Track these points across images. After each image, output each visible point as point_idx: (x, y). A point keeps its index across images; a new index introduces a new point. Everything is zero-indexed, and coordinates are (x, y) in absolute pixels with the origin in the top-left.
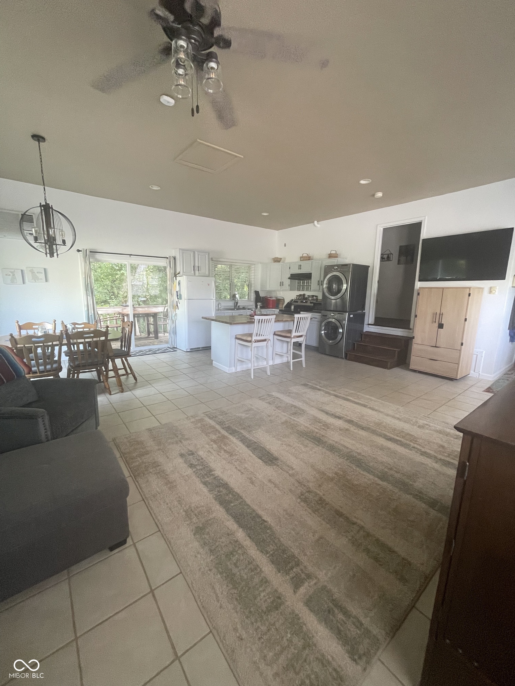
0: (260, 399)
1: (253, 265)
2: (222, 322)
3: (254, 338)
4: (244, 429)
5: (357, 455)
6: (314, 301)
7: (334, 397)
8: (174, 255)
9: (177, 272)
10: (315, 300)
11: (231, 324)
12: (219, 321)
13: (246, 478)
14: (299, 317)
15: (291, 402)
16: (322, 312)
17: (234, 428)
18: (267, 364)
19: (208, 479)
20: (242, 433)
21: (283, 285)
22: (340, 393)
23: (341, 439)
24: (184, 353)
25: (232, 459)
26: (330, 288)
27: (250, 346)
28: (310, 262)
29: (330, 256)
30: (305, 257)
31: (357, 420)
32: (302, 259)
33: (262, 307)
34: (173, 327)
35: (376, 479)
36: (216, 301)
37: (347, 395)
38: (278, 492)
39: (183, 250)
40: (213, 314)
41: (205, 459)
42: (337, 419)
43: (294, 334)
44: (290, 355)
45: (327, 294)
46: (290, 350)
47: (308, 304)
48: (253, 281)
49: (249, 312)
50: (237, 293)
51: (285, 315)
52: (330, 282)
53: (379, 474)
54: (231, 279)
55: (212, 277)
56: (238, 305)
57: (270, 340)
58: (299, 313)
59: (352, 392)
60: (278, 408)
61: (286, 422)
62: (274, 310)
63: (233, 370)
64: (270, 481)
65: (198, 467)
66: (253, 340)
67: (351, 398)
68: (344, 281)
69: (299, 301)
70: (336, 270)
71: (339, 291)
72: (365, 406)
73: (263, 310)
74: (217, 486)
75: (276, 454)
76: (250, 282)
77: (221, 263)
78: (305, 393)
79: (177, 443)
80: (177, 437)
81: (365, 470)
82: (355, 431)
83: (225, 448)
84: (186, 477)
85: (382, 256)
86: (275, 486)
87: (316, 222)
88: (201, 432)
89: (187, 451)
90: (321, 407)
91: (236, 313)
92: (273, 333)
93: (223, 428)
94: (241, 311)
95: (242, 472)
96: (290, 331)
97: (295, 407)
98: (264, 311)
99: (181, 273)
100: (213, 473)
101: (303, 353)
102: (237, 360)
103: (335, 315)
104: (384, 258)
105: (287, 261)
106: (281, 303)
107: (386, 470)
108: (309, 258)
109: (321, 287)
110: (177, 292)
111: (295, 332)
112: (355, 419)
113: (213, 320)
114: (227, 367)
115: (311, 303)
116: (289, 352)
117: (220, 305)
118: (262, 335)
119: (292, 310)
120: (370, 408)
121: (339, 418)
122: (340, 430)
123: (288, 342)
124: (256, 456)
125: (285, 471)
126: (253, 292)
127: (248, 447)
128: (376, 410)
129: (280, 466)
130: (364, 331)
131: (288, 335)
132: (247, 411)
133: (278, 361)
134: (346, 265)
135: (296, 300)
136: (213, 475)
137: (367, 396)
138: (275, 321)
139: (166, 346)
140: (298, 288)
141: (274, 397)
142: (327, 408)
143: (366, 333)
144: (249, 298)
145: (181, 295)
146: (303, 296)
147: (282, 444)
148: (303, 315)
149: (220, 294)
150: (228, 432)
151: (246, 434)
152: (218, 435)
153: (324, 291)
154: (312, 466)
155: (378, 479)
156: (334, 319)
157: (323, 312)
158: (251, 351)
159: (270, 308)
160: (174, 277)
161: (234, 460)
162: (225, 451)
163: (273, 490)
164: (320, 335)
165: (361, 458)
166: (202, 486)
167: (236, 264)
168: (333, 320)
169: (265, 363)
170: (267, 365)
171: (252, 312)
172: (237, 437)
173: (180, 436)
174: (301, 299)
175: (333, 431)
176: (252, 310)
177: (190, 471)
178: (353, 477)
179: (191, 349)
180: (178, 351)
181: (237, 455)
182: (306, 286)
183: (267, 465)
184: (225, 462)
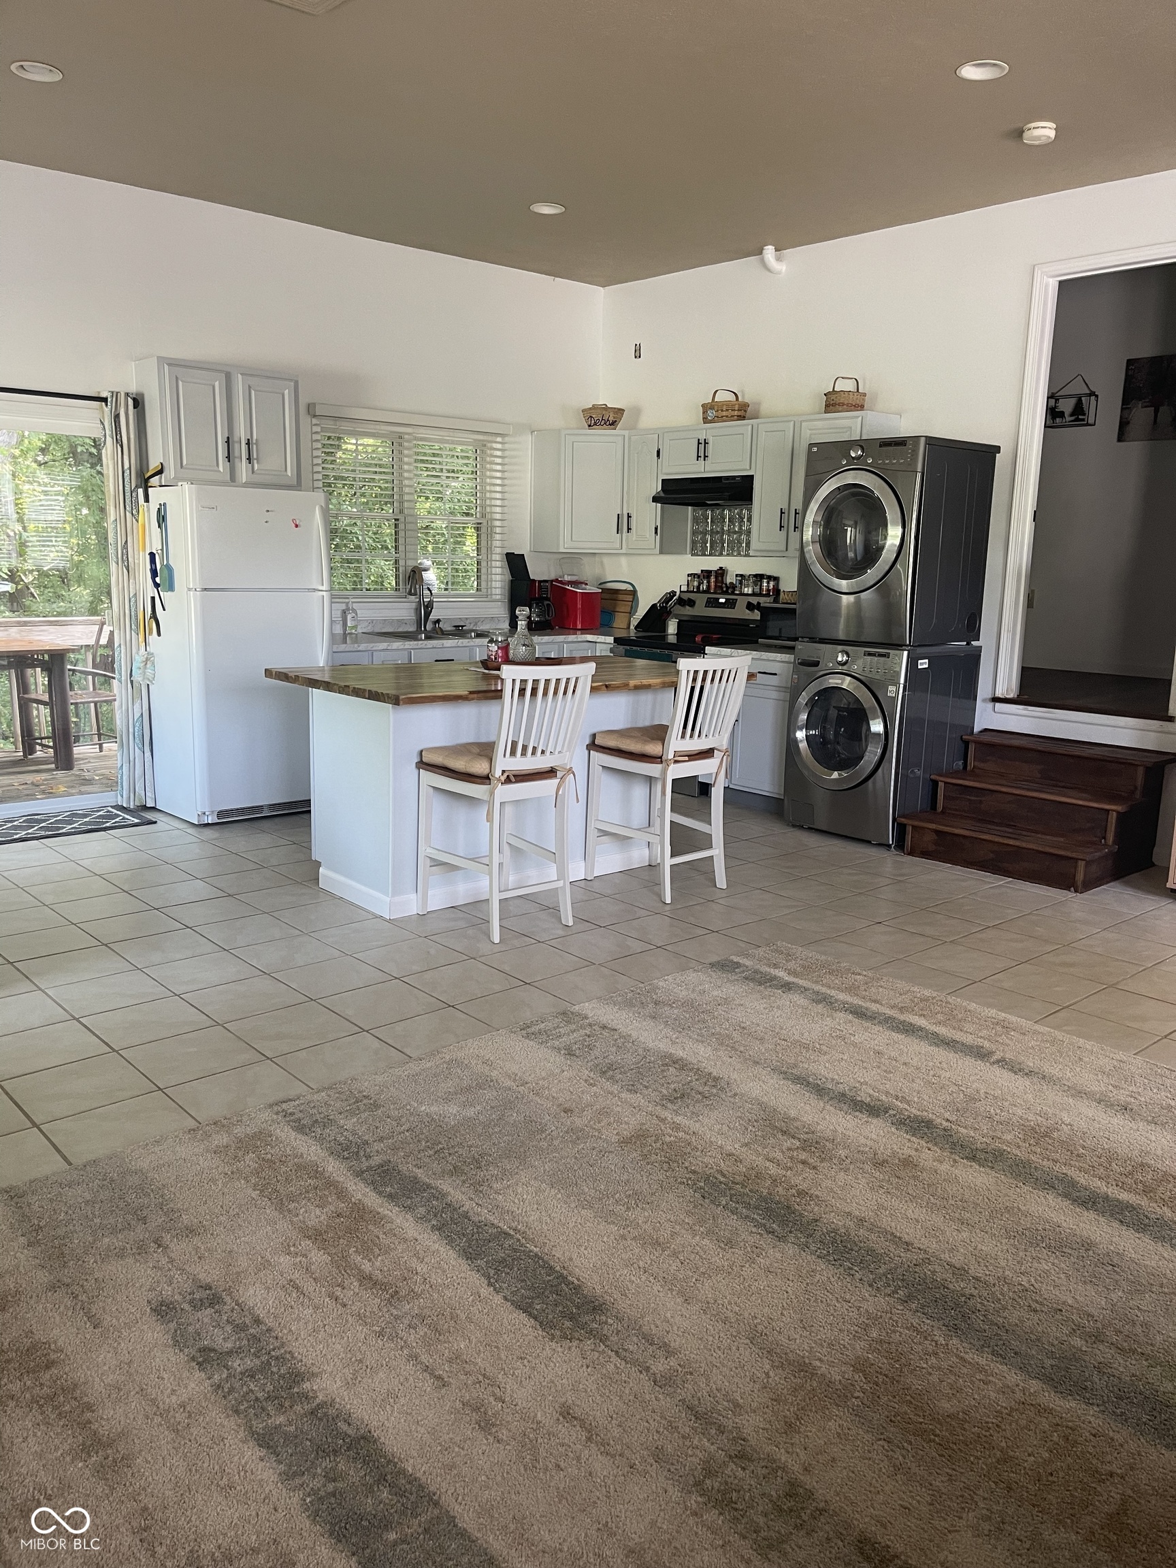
0: (527, 1037)
1: (499, 439)
2: (358, 693)
3: (504, 763)
4: (456, 1171)
5: (949, 1276)
6: (765, 602)
7: (850, 1017)
8: (133, 389)
9: (153, 465)
10: (768, 595)
11: (396, 701)
12: (344, 690)
13: (458, 1405)
14: (696, 672)
15: (663, 1046)
16: (799, 646)
17: (408, 1168)
18: (561, 875)
19: (281, 1419)
20: (444, 1195)
21: (629, 529)
22: (875, 1001)
23: (881, 1207)
24: (191, 830)
25: (397, 1318)
26: (830, 545)
27: (485, 798)
28: (745, 426)
29: (833, 402)
30: (728, 406)
31: (947, 1115)
32: (711, 414)
33: (533, 628)
34: (137, 715)
35: (1035, 1385)
36: (332, 597)
37: (902, 1010)
38: (601, 1465)
39: (173, 364)
40: (319, 658)
41: (270, 1322)
42: (864, 1117)
43: (676, 743)
44: (662, 835)
45: (818, 570)
46: (662, 816)
47: (740, 612)
48: (498, 510)
49: (480, 649)
50: (427, 563)
51: (640, 662)
52: (831, 516)
53: (1048, 1362)
54: (401, 502)
55: (314, 489)
56: (433, 617)
57: (570, 770)
58: (699, 651)
59: (927, 993)
60: (607, 1070)
61: (638, 1138)
62: (590, 637)
63: (411, 905)
64: (566, 1413)
65: (236, 1364)
66: (498, 773)
67: (922, 1022)
68: (892, 512)
69: (701, 600)
70: (858, 465)
71: (871, 554)
72: (981, 1054)
73: (546, 639)
74: (322, 1451)
75: (594, 1284)
76: (483, 516)
77: (359, 427)
78: (726, 1001)
79: (141, 1249)
80: (144, 1220)
81: (984, 1344)
82: (944, 1167)
83: (367, 1267)
84: (180, 1416)
85: (1052, 402)
86: (589, 1439)
87: (769, 251)
88: (255, 1194)
89: (187, 1287)
90: (795, 1066)
91: (424, 651)
92: (587, 741)
93: (359, 1174)
94: (449, 643)
95: (439, 1378)
96: (659, 733)
97: (681, 1065)
98: (546, 644)
99: (170, 472)
100: (306, 1385)
101: (716, 827)
102: (428, 862)
103: (853, 662)
104: (1062, 415)
105: (646, 422)
106: (623, 607)
107: (1078, 1342)
108: (740, 411)
109: (794, 536)
110: (152, 555)
111: (683, 736)
112: (940, 1116)
113: (314, 683)
114: (386, 894)
115: (750, 607)
116: (657, 822)
117: (349, 617)
118: (535, 748)
119: (672, 639)
120: (1002, 1062)
121: (874, 1110)
122: (880, 1164)
123: (650, 780)
124: (505, 1298)
125: (635, 1362)
126: (498, 557)
127: (469, 1255)
128: (1030, 1074)
129: (614, 1338)
130: (976, 730)
131: (653, 749)
132: (469, 1089)
133: (609, 861)
134: (900, 442)
135: (685, 597)
136: (305, 1397)
137: (993, 1012)
138: (593, 689)
139: (108, 799)
140: (694, 543)
141: (590, 1025)
142: (823, 1069)
143: (987, 738)
144: (483, 584)
145: (169, 568)
146: (716, 577)
147: (623, 1237)
148: (716, 660)
149: (356, 569)
150: (380, 1193)
151: (461, 1197)
152: (335, 1205)
153: (807, 556)
154: (755, 1336)
155: (1040, 1384)
156: (848, 679)
157: (804, 648)
158: (490, 818)
159: (574, 630)
160: (137, 487)
161: (406, 1322)
162: (367, 1280)
163: (578, 1459)
164: (792, 743)
165: (967, 1292)
166: (251, 1453)
167: (422, 433)
168: (846, 683)
169: (552, 872)
170: (561, 883)
171: (494, 647)
172: (422, 1210)
173: (156, 1220)
174: (707, 591)
175: (846, 1170)
176: (491, 641)
177: (196, 1384)
178: (934, 1378)
179: (221, 814)
180: (163, 823)
181: (418, 1296)
182: (729, 532)
183: (553, 1338)
184: (362, 1331)
